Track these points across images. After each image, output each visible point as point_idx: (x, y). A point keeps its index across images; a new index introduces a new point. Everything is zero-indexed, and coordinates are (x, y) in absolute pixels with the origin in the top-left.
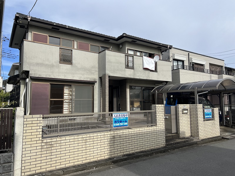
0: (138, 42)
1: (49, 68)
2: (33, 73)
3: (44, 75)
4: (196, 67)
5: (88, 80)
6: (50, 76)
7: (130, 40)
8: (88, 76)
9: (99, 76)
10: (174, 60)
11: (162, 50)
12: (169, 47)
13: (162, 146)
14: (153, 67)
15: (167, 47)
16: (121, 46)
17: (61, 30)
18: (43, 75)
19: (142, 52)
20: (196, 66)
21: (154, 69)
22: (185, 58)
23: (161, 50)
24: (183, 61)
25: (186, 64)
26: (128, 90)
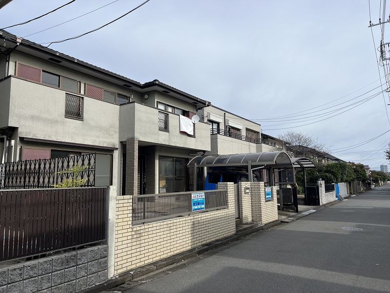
0: (172, 93)
1: (49, 124)
2: (24, 131)
3: (41, 136)
4: (232, 132)
5: (105, 145)
6: (50, 137)
7: (162, 89)
8: (105, 140)
9: (119, 139)
10: (210, 121)
11: (198, 107)
12: (207, 104)
13: (233, 233)
14: (191, 131)
15: (205, 104)
16: (146, 97)
17: (64, 63)
18: (39, 136)
19: (174, 107)
20: (232, 130)
21: (192, 133)
22: (220, 120)
23: (196, 106)
24: (218, 124)
25: (222, 127)
26: (157, 162)
